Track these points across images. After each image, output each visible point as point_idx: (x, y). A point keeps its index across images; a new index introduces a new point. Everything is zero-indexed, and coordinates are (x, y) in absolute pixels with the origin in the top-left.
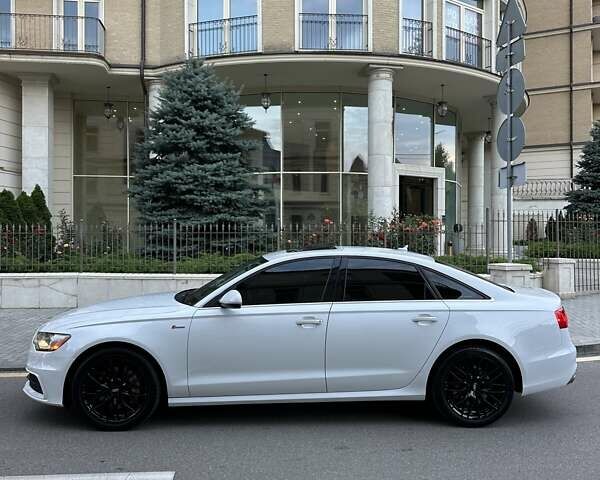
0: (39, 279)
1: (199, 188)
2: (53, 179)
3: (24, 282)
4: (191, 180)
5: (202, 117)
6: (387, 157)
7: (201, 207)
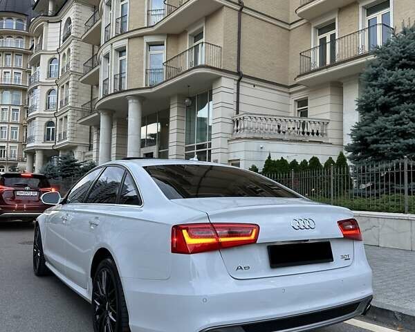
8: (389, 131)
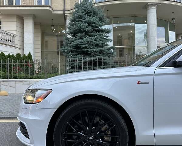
0: (30, 81)
1: (89, 46)
2: (34, 49)
3: (24, 83)
4: (86, 43)
5: (90, 19)
6: (155, 38)
7: (90, 53)
8: (93, 43)
